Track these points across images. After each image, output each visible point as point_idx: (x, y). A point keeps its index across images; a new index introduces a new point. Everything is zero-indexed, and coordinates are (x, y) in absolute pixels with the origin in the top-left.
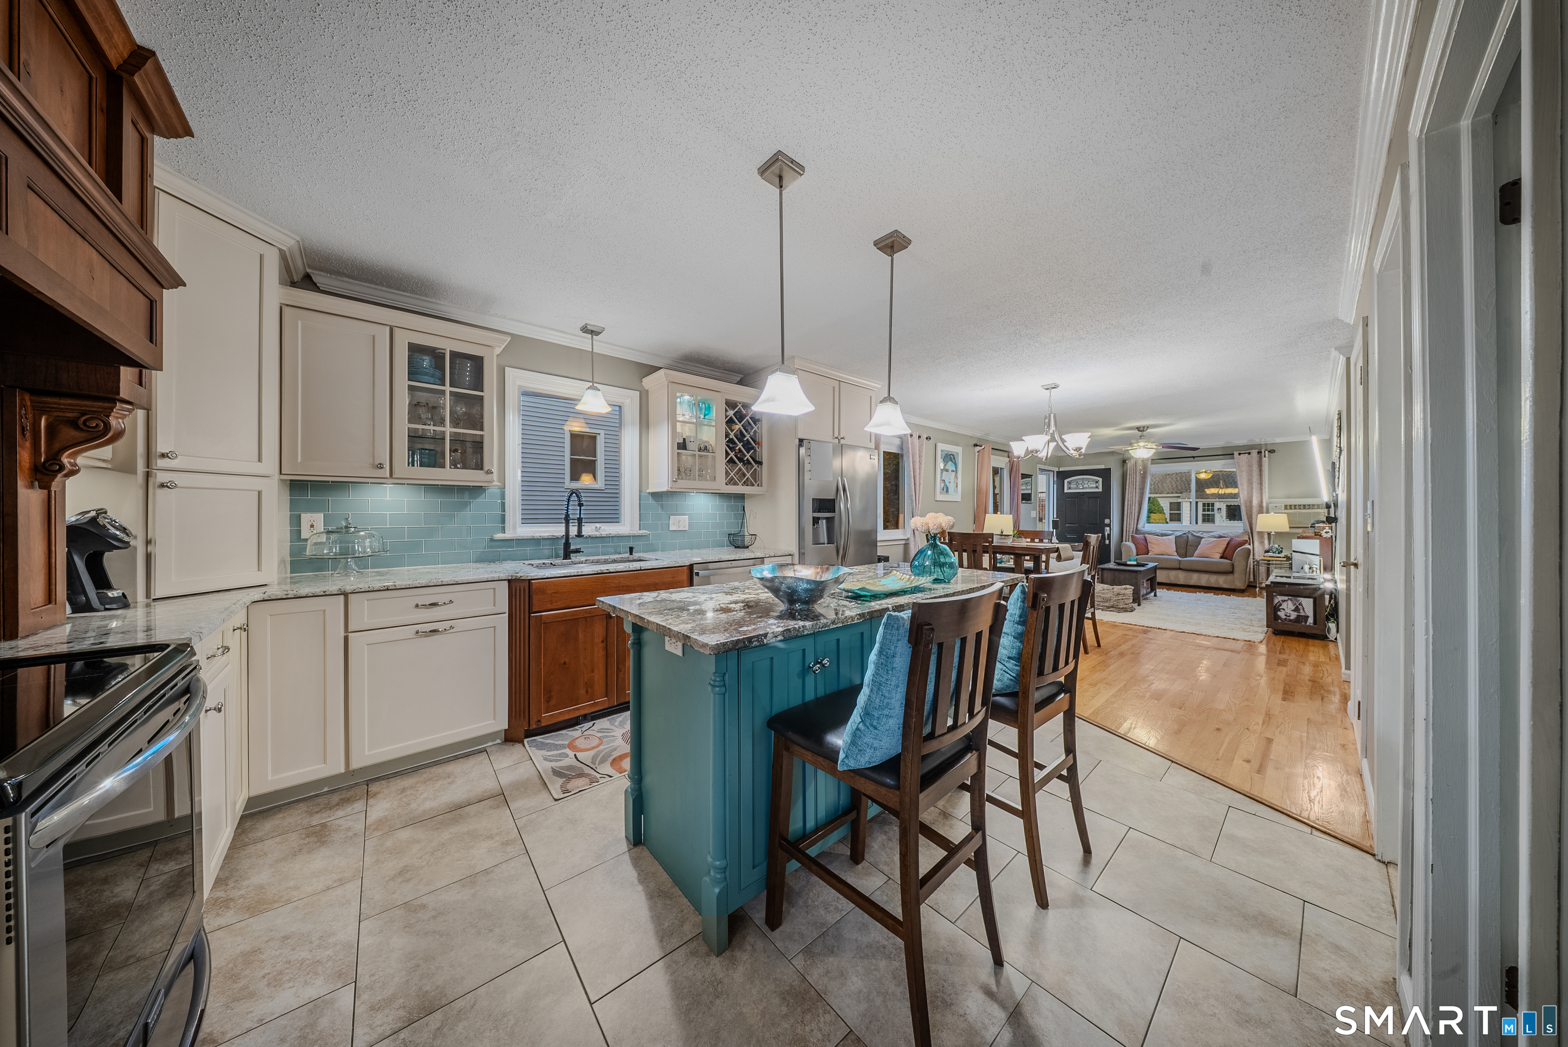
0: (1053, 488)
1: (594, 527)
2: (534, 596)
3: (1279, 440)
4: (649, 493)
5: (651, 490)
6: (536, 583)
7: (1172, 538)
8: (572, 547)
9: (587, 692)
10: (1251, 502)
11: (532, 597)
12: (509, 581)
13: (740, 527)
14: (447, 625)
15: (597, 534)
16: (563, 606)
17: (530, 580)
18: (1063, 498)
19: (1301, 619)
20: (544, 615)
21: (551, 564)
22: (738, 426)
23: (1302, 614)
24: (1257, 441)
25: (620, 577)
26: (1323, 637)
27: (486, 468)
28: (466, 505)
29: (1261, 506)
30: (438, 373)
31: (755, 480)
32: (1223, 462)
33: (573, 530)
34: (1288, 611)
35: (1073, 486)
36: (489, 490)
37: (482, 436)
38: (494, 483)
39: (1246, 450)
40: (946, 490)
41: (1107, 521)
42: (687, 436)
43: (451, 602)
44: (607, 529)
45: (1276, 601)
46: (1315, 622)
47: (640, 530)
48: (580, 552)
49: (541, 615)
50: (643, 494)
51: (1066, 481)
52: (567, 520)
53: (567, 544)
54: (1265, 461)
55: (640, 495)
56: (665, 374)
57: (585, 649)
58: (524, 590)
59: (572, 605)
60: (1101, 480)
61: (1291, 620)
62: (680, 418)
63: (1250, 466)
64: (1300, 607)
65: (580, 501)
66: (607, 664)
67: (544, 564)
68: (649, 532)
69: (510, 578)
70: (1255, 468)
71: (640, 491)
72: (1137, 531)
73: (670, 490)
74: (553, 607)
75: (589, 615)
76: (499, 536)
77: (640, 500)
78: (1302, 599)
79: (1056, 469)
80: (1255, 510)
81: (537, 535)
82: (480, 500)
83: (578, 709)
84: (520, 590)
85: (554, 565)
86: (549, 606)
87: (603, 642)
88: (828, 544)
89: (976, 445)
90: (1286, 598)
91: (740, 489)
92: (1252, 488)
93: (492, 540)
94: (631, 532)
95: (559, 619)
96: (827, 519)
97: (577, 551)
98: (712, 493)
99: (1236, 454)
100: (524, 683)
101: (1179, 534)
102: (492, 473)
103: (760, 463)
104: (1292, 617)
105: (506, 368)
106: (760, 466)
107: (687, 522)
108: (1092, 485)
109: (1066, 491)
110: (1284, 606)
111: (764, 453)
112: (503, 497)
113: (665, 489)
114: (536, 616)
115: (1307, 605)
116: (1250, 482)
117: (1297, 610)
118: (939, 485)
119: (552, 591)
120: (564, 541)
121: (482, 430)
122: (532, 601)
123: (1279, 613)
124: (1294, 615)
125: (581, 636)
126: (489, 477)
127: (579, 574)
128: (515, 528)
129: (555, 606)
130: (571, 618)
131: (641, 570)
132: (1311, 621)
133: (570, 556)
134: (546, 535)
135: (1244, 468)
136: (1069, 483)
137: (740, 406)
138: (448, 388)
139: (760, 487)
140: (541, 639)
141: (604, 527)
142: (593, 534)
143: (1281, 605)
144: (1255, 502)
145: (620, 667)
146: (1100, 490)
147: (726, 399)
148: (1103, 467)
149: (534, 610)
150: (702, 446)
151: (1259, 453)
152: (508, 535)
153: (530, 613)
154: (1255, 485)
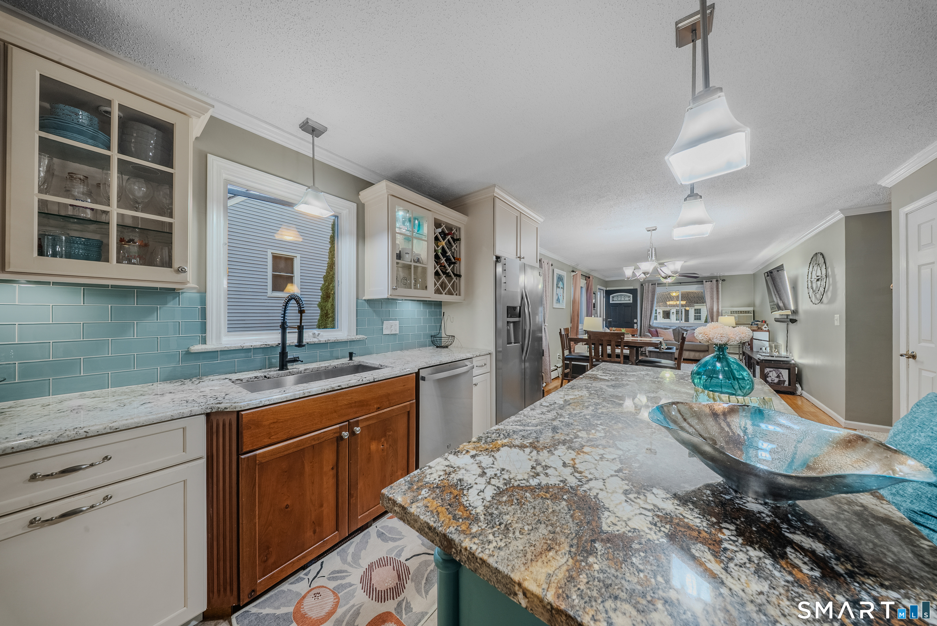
0: (603, 301)
1: (311, 334)
2: (244, 431)
3: (726, 274)
4: (365, 300)
5: (366, 297)
6: (248, 414)
7: (671, 330)
8: (290, 356)
9: (314, 532)
10: (713, 309)
11: (242, 433)
12: (208, 415)
13: (438, 329)
14: (96, 496)
15: (316, 340)
16: (285, 437)
17: (238, 412)
18: (609, 307)
19: (781, 382)
20: (259, 454)
21: (265, 377)
22: (443, 243)
23: (782, 379)
24: (715, 274)
25: (352, 392)
26: (793, 393)
27: (176, 265)
28: (153, 311)
29: (718, 312)
30: (101, 136)
31: (454, 290)
32: (697, 286)
33: (292, 338)
34: (773, 378)
35: (615, 299)
36: (185, 295)
37: (171, 224)
38: (188, 285)
39: (710, 279)
40: (558, 300)
41: (635, 321)
42: (403, 249)
43: (106, 458)
44: (326, 335)
45: (766, 371)
46: (789, 384)
47: (357, 335)
48: (297, 361)
49: (256, 455)
50: (359, 301)
51: (611, 296)
52: (284, 327)
53: (283, 354)
54: (720, 285)
55: (357, 301)
56: (387, 186)
57: (313, 483)
58: (230, 424)
59: (296, 433)
60: (631, 295)
61: (775, 383)
62: (397, 230)
63: (712, 289)
64: (780, 375)
65: (300, 308)
66: (337, 493)
67: (256, 377)
68: (366, 337)
69: (209, 411)
70: (715, 290)
71: (357, 298)
72: (650, 326)
73: (390, 297)
74: (273, 441)
75: (317, 442)
76: (198, 348)
77: (357, 307)
78: (781, 370)
79: (605, 289)
80: (715, 314)
81: (247, 345)
82: (171, 305)
83: (304, 557)
84: (224, 425)
85: (269, 378)
86: (267, 441)
87: (333, 469)
88: (515, 343)
89: (573, 271)
90: (772, 369)
91: (443, 297)
92: (713, 301)
93: (188, 353)
94: (349, 337)
95: (281, 455)
96: (514, 322)
97: (295, 360)
98: (418, 301)
99: (704, 281)
100: (231, 549)
101: (674, 328)
102: (185, 272)
103: (459, 276)
104: (776, 381)
105: (209, 155)
106: (458, 278)
107: (398, 326)
108: (627, 299)
109: (611, 302)
110: (771, 374)
111: (463, 268)
112: (203, 301)
113: (385, 296)
114: (248, 457)
115: (785, 374)
116: (712, 298)
117: (778, 377)
118: (555, 298)
119: (271, 421)
120: (279, 350)
121: (171, 216)
122: (242, 437)
123: (767, 379)
124: (776, 380)
125: (307, 469)
126: (180, 277)
127: (306, 395)
128: (219, 337)
129: (274, 439)
130: (295, 450)
131: (374, 382)
132: (787, 383)
133: (286, 366)
134: (257, 344)
135: (709, 290)
136: (613, 297)
137: (444, 226)
138: (115, 155)
139: (458, 296)
140: (255, 485)
141: (321, 333)
142: (311, 340)
143: (769, 374)
144: (715, 309)
145: (352, 492)
146: (631, 302)
147: (435, 218)
148: (632, 288)
149: (244, 450)
150: (416, 258)
151: (717, 281)
152: (211, 345)
153: (238, 455)
154: (715, 300)
